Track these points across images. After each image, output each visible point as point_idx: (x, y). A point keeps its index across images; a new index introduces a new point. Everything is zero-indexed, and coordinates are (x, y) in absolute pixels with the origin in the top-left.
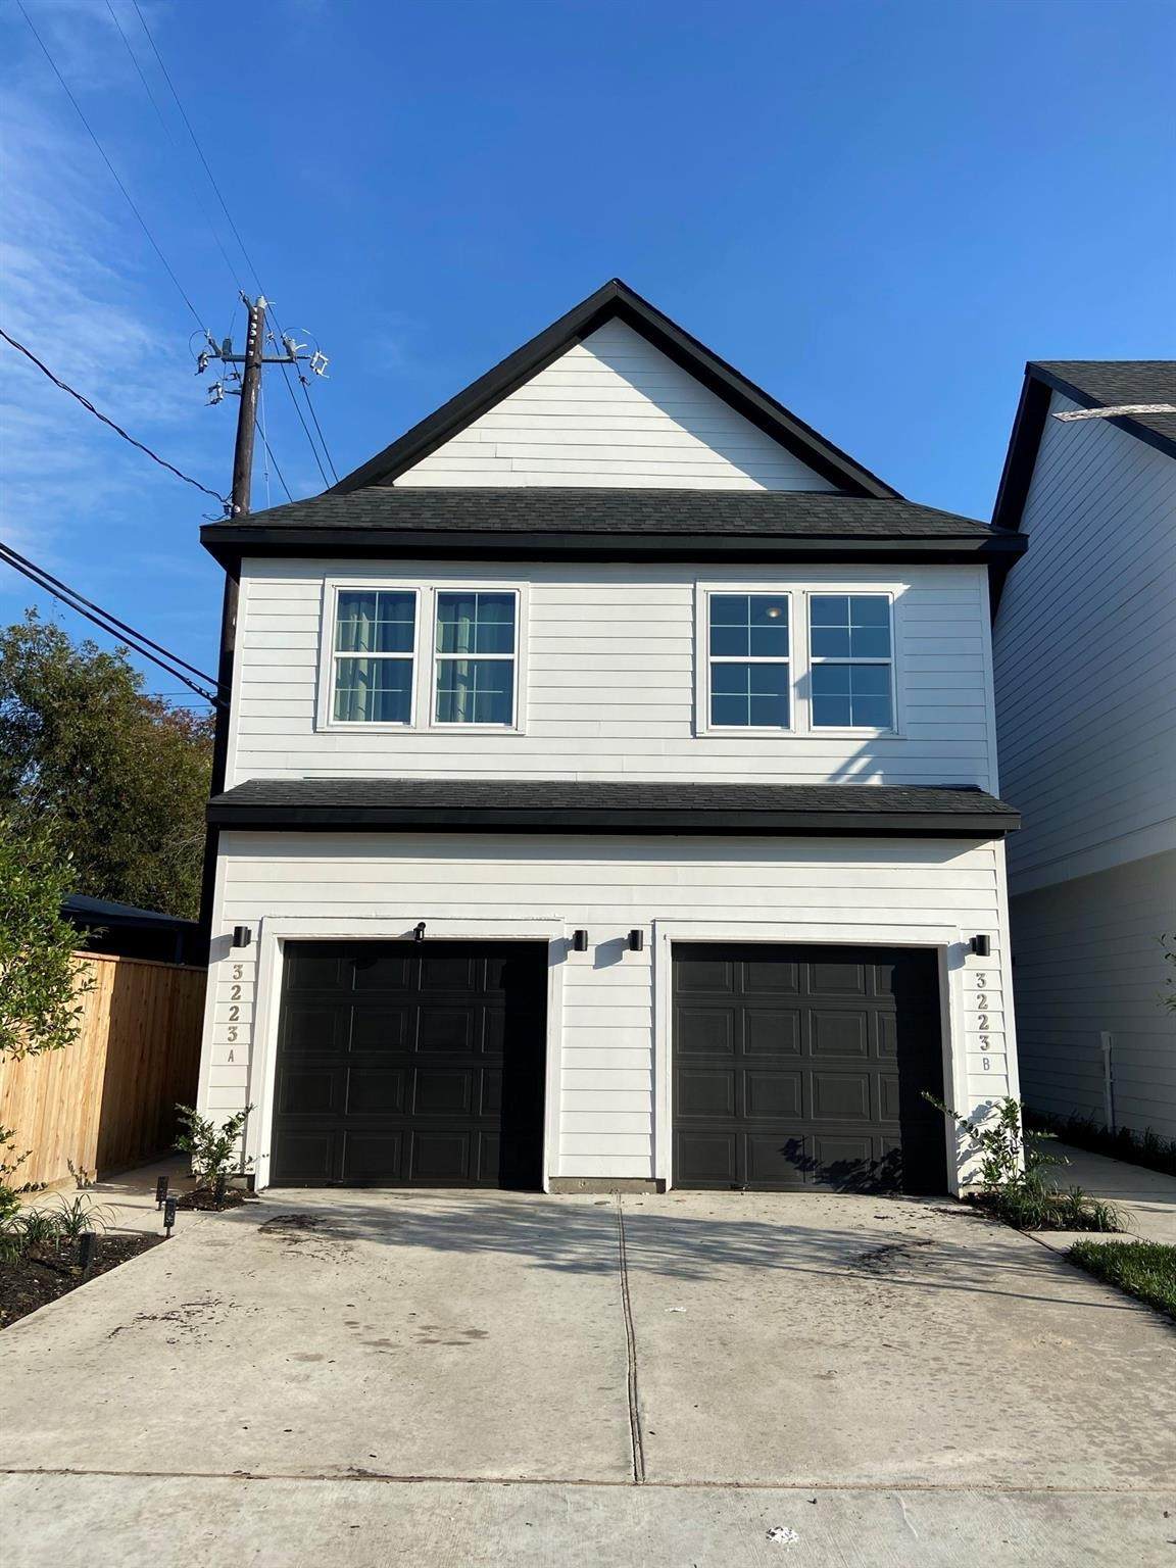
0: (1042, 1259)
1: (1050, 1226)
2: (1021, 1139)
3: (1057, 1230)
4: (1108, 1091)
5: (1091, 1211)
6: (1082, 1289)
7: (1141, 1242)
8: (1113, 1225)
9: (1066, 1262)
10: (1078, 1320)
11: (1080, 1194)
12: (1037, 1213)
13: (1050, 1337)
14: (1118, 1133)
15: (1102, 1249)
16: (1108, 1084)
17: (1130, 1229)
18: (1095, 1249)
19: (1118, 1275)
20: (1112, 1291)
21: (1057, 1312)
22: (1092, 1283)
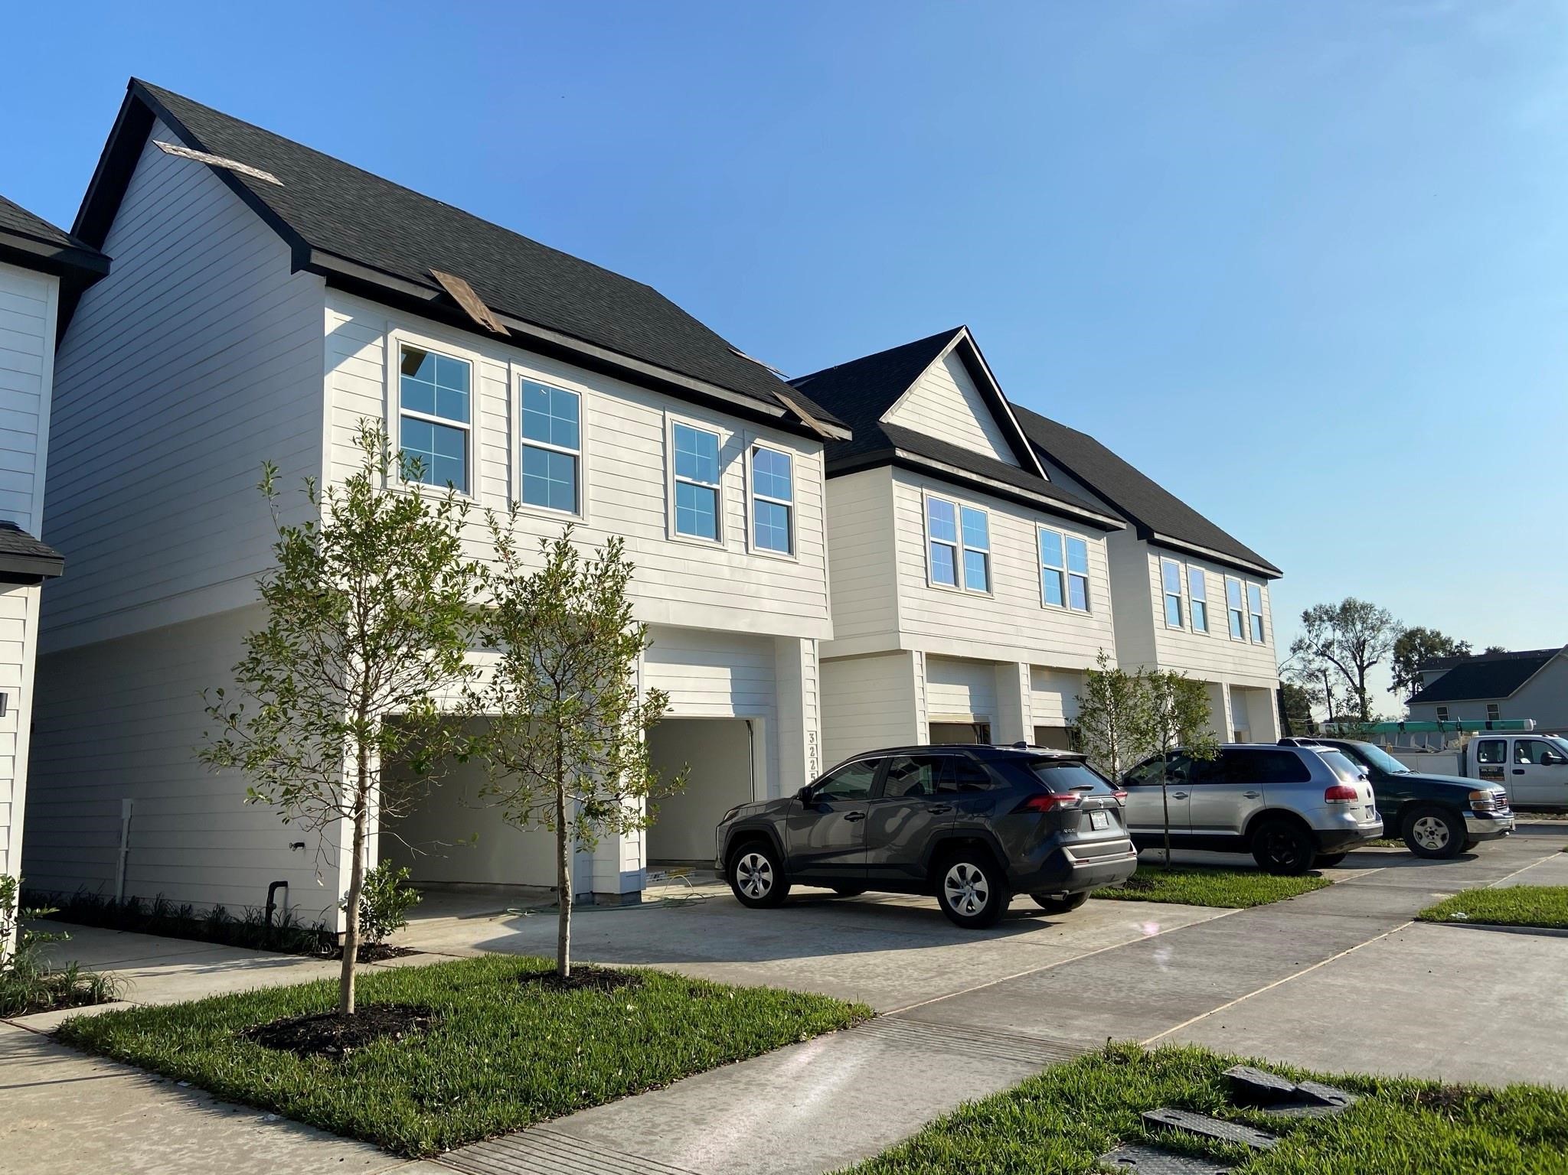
0: (25, 1044)
1: (40, 1008)
2: (16, 919)
3: (46, 1011)
4: (122, 860)
5: (87, 984)
6: (68, 1066)
7: (138, 1006)
8: (110, 996)
9: (52, 1042)
10: (58, 1099)
11: (76, 970)
12: (23, 997)
13: (24, 1123)
14: (126, 903)
15: (95, 1021)
16: (123, 854)
17: (127, 997)
18: (85, 1021)
19: (109, 1044)
20: (100, 1062)
21: (34, 1096)
22: (79, 1057)
